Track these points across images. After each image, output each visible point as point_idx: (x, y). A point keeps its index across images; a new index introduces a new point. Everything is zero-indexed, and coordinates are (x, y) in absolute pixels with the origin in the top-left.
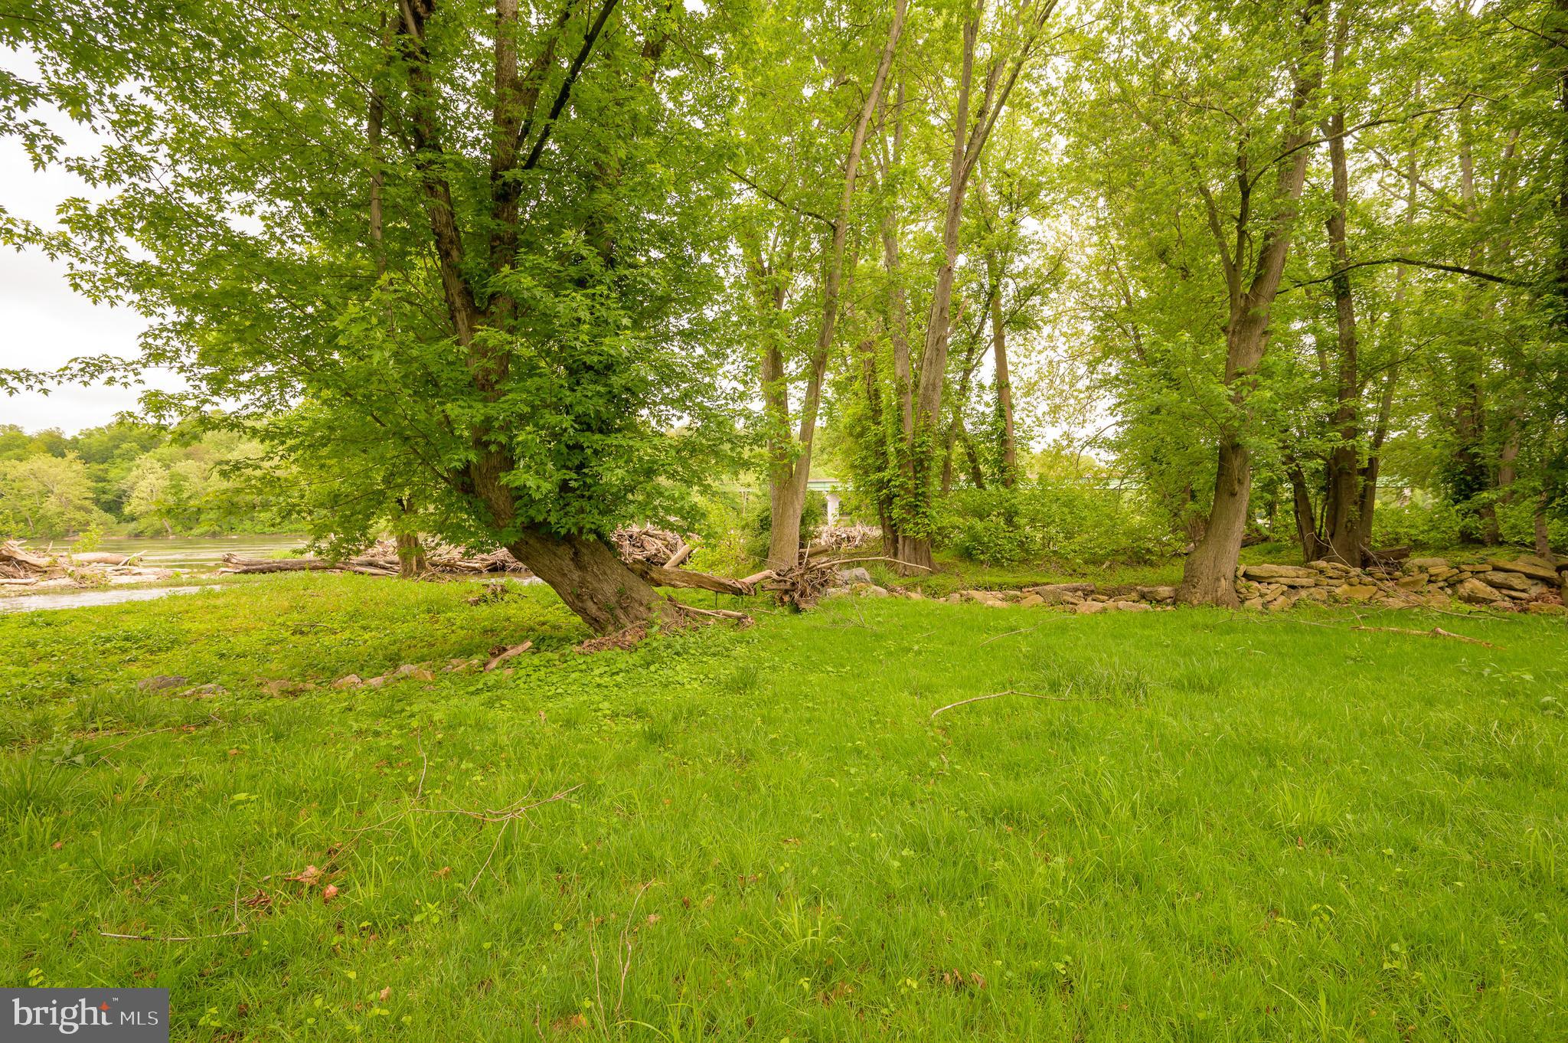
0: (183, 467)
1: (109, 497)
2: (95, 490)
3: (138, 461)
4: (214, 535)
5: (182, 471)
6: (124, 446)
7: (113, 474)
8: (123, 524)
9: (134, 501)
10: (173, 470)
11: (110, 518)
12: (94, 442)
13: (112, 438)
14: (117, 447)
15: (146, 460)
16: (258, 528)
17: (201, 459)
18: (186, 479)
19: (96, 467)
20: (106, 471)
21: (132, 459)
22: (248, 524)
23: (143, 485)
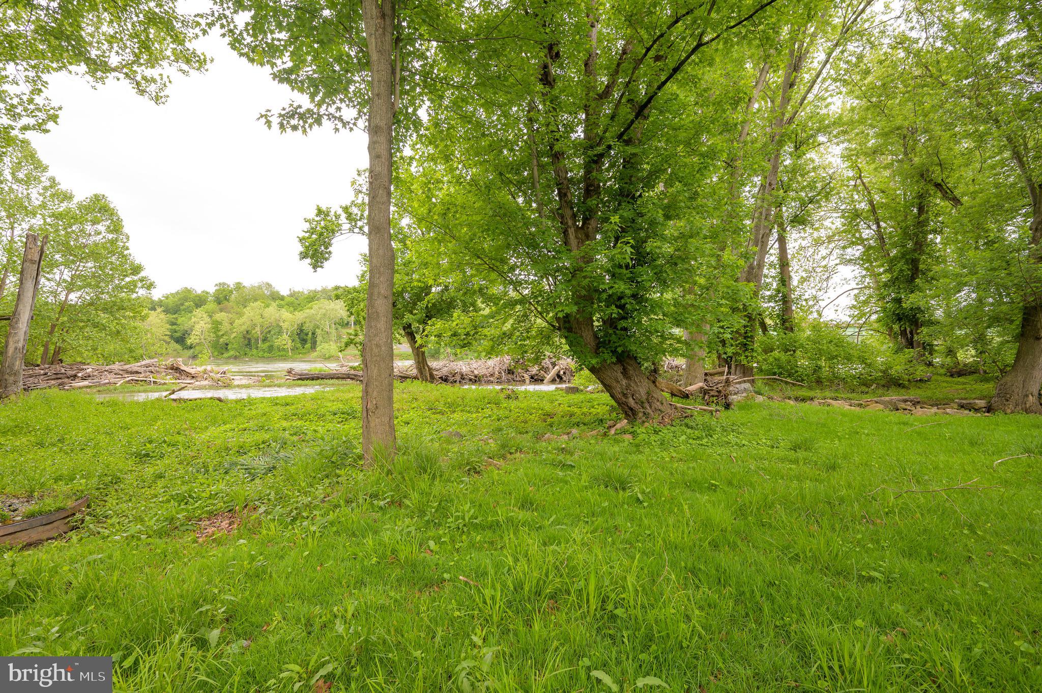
0: (219, 316)
1: (178, 335)
2: (171, 330)
3: (194, 313)
4: (236, 358)
5: (219, 319)
6: (186, 304)
7: (180, 321)
8: (186, 351)
9: (193, 337)
10: (214, 318)
11: (178, 346)
12: (170, 301)
13: (179, 300)
14: (182, 305)
15: (199, 312)
16: (261, 354)
17: (229, 312)
18: (220, 323)
19: (170, 316)
20: (176, 319)
21: (191, 312)
22: (254, 351)
23: (197, 327)
